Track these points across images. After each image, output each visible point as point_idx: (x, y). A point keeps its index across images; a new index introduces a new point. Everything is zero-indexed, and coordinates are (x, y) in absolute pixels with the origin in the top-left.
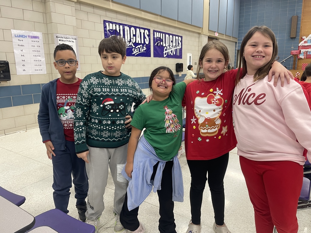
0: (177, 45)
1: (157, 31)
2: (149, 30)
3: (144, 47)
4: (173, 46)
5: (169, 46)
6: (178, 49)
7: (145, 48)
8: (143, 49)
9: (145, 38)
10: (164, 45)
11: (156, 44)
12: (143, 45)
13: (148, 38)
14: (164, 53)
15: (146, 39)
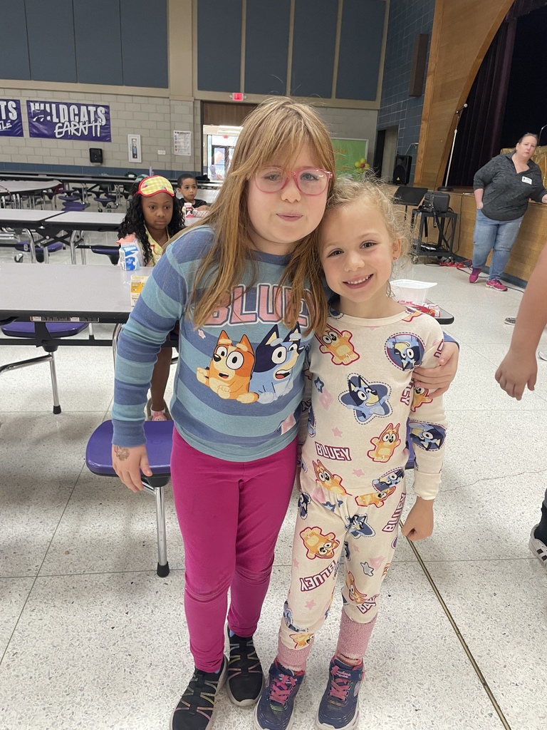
0: (92, 119)
1: (35, 102)
2: (17, 102)
3: (7, 124)
4: (79, 122)
5: (70, 121)
6: (96, 126)
7: (9, 125)
8: (5, 125)
9: (7, 111)
10: (55, 120)
11: (34, 120)
12: (5, 122)
13: (15, 113)
14: (57, 131)
15: (10, 114)
